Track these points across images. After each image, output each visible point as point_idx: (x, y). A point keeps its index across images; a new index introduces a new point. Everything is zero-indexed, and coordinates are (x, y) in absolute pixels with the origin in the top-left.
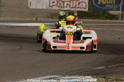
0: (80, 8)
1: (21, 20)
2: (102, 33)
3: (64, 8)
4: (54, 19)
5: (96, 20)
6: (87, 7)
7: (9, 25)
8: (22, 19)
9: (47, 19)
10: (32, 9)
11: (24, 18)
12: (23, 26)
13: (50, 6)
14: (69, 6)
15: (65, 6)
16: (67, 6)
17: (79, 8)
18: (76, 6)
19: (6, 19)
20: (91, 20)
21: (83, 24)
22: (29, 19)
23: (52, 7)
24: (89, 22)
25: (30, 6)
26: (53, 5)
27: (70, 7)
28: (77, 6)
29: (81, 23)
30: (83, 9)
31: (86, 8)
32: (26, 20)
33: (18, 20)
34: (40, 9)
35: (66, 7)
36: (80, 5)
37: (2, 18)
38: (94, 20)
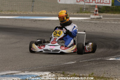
0: (105, 3)
1: (48, 14)
2: (114, 27)
3: (90, 3)
4: (79, 14)
5: (117, 14)
6: (111, 2)
7: (34, 19)
8: (50, 13)
9: (72, 14)
10: (62, 4)
11: (51, 12)
12: (47, 20)
13: (77, 2)
14: (94, 1)
15: (90, 2)
16: (92, 1)
17: (103, 4)
18: (100, 1)
19: (35, 13)
20: (113, 15)
21: (103, 18)
22: (56, 14)
23: (79, 2)
24: (110, 16)
25: (60, 1)
26: (80, 1)
27: (95, 3)
28: (102, 2)
29: (101, 17)
30: (107, 4)
31: (109, 4)
32: (53, 14)
33: (46, 14)
34: (67, 4)
35: (92, 3)
36: (104, 1)
37: (31, 12)
38: (115, 15)
